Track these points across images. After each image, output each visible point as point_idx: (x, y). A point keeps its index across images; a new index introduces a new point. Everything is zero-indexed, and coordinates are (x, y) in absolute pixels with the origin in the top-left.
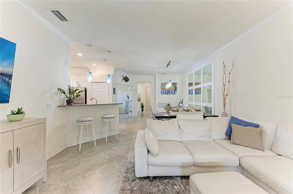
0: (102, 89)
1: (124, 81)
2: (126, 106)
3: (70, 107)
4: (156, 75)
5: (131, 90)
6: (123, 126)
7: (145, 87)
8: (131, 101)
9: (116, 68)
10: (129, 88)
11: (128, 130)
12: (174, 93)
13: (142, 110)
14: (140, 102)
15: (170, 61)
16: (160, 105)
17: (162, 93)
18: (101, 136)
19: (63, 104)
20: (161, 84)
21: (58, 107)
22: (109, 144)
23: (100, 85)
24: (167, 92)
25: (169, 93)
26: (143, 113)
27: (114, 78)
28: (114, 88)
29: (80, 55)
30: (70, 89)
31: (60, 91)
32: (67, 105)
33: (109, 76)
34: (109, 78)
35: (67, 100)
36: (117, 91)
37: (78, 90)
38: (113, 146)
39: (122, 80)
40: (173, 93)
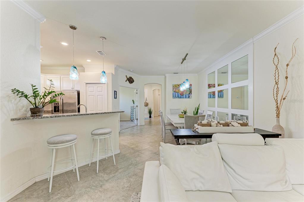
0: (99, 92)
1: (128, 82)
2: (132, 112)
3: (36, 120)
4: (167, 75)
5: (137, 93)
6: (126, 140)
7: (153, 90)
8: (137, 106)
9: (117, 66)
10: (135, 92)
11: (132, 147)
12: (189, 97)
13: (150, 117)
14: (147, 107)
15: (187, 54)
16: (173, 112)
17: (174, 97)
18: (92, 160)
19: (26, 114)
20: (173, 86)
21: (13, 120)
22: (101, 174)
23: (97, 87)
24: (180, 96)
25: (182, 96)
26: (151, 120)
27: (114, 77)
28: (115, 91)
29: (65, 44)
30: (35, 90)
31: (16, 94)
32: (32, 116)
33: (104, 72)
34: (103, 76)
35: (31, 109)
36: (120, 95)
37: (54, 92)
38: (107, 181)
39: (126, 81)
40: (187, 97)
